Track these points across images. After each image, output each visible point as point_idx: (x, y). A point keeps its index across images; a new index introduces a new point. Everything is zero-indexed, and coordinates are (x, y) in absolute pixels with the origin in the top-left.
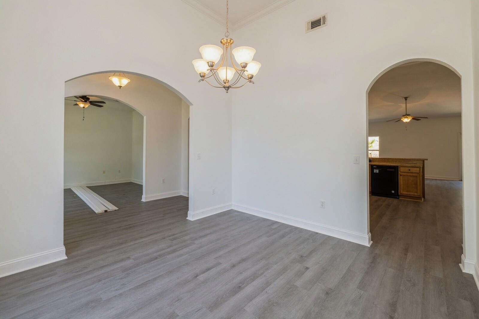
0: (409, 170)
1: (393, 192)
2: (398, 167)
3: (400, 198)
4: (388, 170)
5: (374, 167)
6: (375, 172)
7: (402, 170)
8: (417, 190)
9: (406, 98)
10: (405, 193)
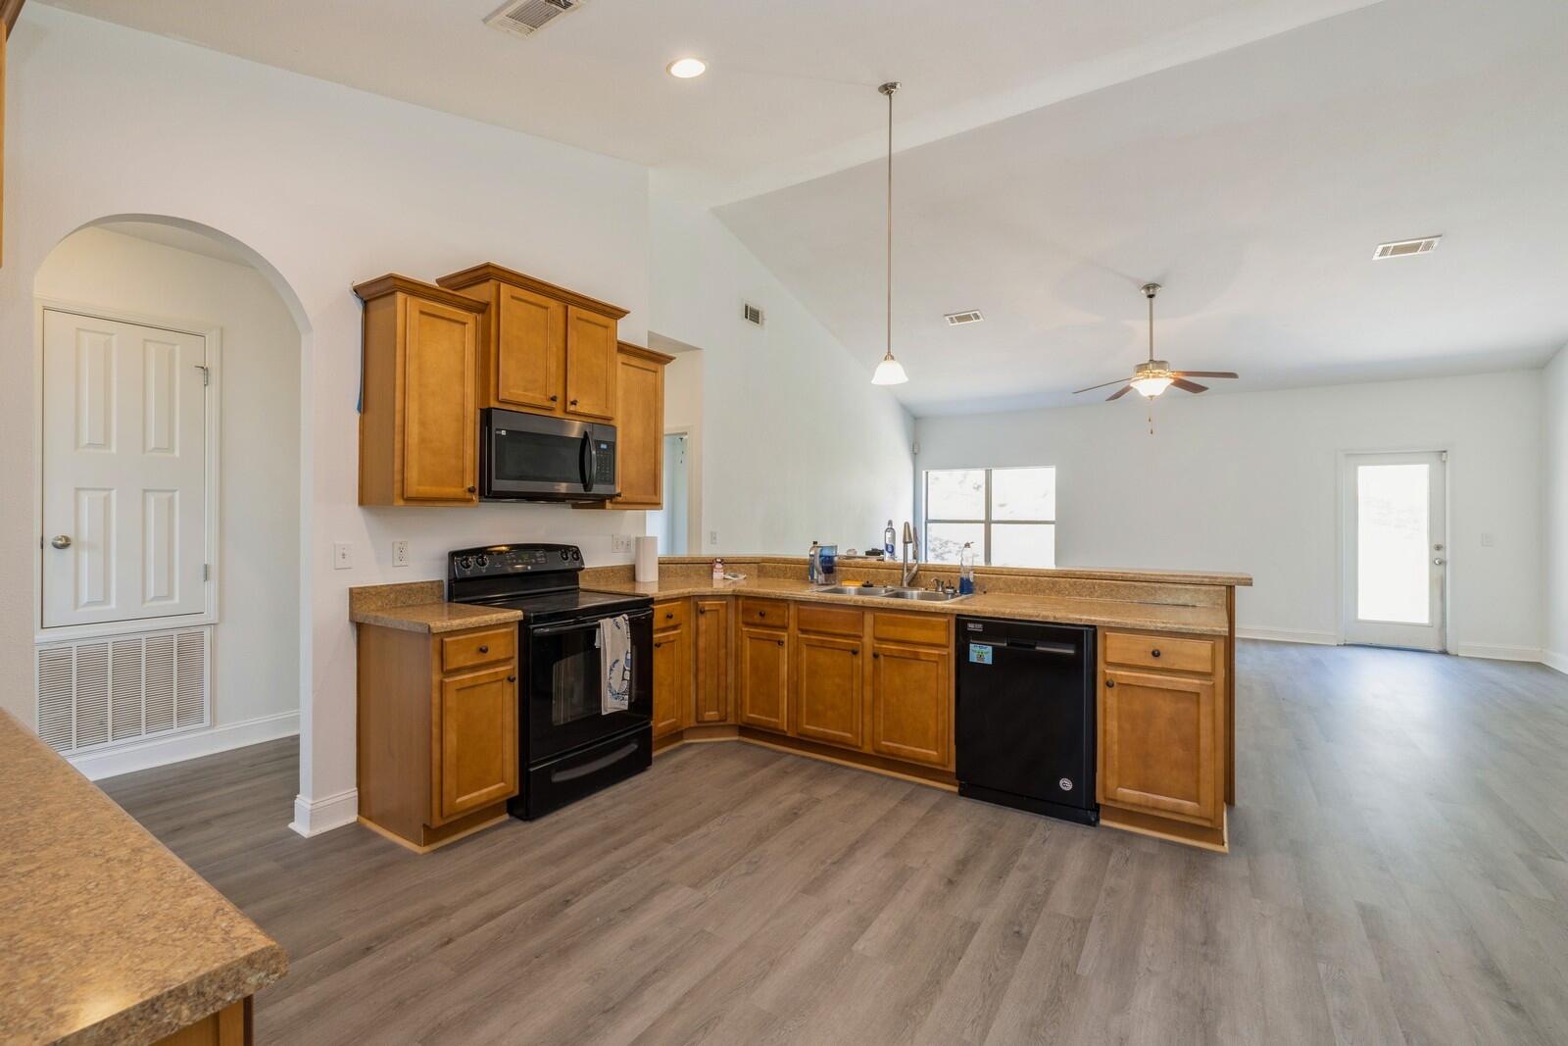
0: (1156, 654)
1: (1066, 784)
2: (1096, 631)
3: (1102, 822)
4: (1038, 648)
5: (971, 626)
6: (973, 658)
7: (1113, 650)
8: (1198, 781)
9: (1151, 290)
10: (1129, 794)
